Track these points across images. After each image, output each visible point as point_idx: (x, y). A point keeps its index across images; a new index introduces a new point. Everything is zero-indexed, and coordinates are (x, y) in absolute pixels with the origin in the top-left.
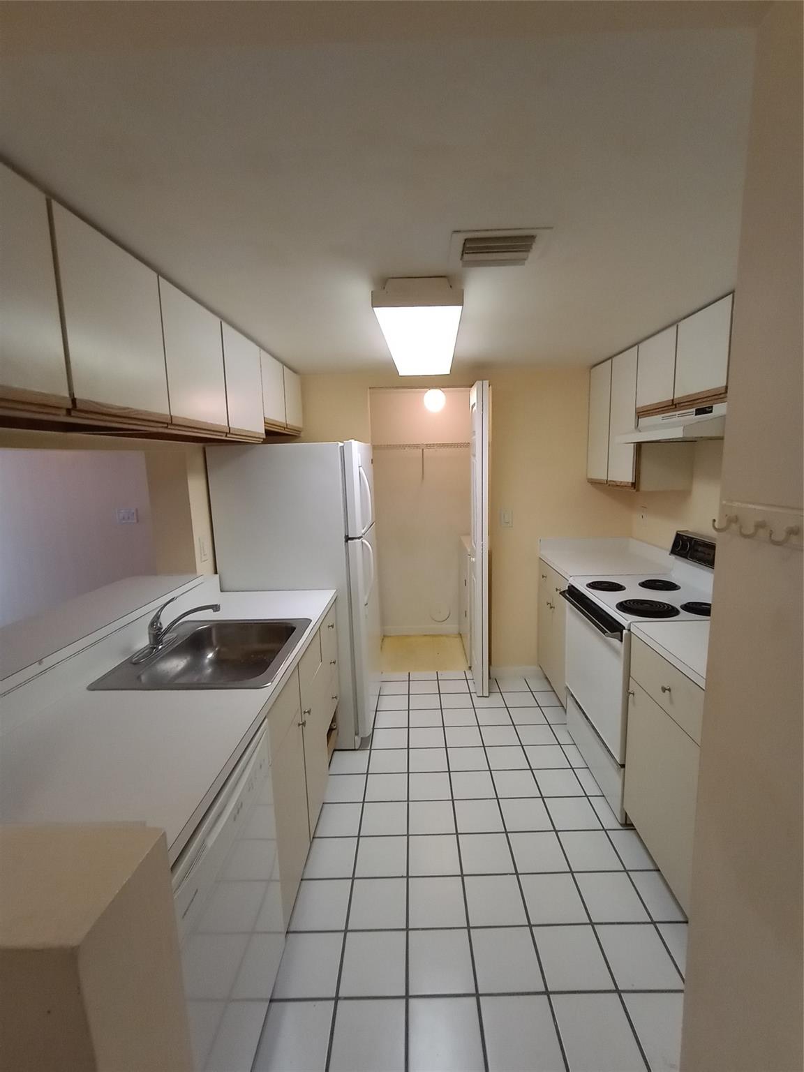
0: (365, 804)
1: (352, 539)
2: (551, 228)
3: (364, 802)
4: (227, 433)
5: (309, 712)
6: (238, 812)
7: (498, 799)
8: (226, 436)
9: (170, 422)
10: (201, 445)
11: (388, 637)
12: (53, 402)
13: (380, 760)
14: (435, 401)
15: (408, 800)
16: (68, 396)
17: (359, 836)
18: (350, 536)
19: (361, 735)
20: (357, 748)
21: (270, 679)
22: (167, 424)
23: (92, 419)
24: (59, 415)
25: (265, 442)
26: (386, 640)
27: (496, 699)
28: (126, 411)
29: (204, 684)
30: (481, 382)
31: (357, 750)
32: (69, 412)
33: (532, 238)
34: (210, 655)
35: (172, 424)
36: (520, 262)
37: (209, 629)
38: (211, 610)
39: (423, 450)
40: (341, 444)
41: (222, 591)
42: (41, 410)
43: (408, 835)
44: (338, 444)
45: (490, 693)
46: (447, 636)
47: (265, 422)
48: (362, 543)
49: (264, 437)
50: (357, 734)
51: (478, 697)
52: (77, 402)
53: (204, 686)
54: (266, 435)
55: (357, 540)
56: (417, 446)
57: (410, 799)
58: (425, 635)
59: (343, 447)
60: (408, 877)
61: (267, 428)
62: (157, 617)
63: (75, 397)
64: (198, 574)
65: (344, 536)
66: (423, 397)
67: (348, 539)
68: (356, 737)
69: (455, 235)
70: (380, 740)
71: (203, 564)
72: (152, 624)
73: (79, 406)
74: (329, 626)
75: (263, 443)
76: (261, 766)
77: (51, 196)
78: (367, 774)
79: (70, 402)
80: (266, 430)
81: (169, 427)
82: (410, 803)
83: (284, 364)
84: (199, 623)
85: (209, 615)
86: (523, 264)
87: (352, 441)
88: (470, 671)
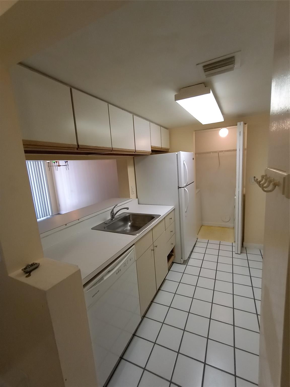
0: (180, 283)
1: (180, 188)
2: (240, 51)
3: (180, 282)
4: (135, 152)
5: (156, 246)
6: (118, 272)
7: (233, 294)
8: (135, 153)
9: (112, 150)
10: (133, 156)
11: (204, 226)
12: (72, 146)
13: (189, 269)
14: (224, 133)
15: (196, 286)
16: (77, 144)
17: (175, 294)
18: (179, 187)
19: (183, 259)
20: (182, 263)
21: (139, 233)
22: (111, 150)
23: (85, 150)
24: (75, 150)
25: (151, 154)
26: (203, 227)
27: (244, 256)
28: (96, 147)
29: (127, 233)
30: (239, 123)
31: (182, 264)
32: (77, 149)
33: (233, 57)
34: (130, 224)
35: (113, 150)
36: (232, 69)
37: (129, 216)
38: (126, 209)
39: (218, 153)
40: (177, 153)
41: (139, 204)
42: (68, 149)
43: (193, 298)
44: (175, 153)
45: (241, 253)
46: (228, 228)
47: (151, 147)
48: (185, 189)
49: (151, 152)
50: (182, 258)
51: (236, 253)
52: (79, 146)
53: (118, 232)
54: (152, 152)
55: (182, 188)
56: (216, 152)
57: (197, 286)
58: (219, 227)
59: (177, 154)
60: (189, 312)
61: (152, 149)
62: (113, 210)
63: (79, 144)
64: (131, 198)
65: (177, 186)
66: (219, 132)
67: (179, 188)
68: (182, 259)
69: (198, 66)
70: (191, 262)
71: (133, 195)
72: (111, 212)
73: (80, 147)
74: (170, 219)
75: (151, 155)
76: (130, 260)
77: (72, 87)
78: (184, 273)
79: (77, 146)
80: (152, 150)
81: (112, 151)
82: (197, 287)
83: (161, 126)
84: (126, 213)
85: (125, 211)
86: (233, 70)
87: (181, 152)
88: (234, 243)
